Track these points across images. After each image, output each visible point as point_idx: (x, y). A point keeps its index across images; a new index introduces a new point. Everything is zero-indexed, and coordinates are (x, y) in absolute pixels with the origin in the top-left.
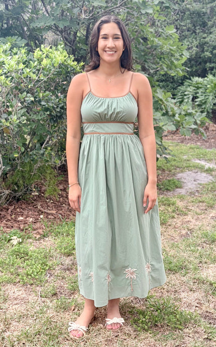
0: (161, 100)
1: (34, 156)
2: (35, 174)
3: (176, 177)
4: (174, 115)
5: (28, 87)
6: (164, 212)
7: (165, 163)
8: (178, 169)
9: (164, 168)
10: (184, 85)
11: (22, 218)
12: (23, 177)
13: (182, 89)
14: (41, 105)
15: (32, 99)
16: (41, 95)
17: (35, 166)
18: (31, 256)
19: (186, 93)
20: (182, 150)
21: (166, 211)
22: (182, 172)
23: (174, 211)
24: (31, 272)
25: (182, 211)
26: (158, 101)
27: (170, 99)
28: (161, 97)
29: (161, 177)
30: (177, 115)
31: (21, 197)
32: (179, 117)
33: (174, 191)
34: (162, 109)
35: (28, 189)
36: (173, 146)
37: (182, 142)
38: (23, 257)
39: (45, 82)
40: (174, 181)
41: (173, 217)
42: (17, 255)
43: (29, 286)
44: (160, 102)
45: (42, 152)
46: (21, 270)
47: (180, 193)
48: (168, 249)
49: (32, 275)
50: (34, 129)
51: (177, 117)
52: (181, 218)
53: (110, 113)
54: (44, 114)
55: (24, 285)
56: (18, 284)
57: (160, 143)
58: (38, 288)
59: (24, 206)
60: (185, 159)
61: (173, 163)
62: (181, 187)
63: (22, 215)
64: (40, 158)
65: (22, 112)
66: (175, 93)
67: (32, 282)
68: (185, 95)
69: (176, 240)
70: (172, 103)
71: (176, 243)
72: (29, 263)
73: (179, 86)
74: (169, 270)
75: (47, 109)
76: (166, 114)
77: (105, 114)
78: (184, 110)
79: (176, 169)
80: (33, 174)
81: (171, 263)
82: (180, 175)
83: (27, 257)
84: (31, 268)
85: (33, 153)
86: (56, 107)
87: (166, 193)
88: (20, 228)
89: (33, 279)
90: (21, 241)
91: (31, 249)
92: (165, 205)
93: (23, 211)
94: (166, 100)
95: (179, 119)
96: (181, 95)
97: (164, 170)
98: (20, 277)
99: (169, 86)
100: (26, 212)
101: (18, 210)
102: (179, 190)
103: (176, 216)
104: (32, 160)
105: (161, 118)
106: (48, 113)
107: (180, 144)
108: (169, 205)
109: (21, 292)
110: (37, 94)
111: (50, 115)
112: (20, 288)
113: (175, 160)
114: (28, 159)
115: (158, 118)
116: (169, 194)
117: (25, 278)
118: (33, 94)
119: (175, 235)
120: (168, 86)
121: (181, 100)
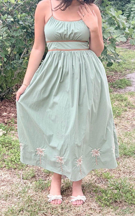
0: (114, 17)
1: (15, 65)
2: (15, 78)
3: (126, 77)
4: (124, 29)
5: (8, 10)
6: (118, 106)
7: (117, 66)
8: (128, 70)
9: (116, 70)
10: (130, 3)
11: (6, 114)
12: (6, 81)
13: (129, 6)
14: (19, 24)
15: (12, 20)
16: (19, 16)
17: (15, 72)
18: (14, 145)
19: (132, 9)
20: (130, 54)
21: (120, 106)
22: (131, 73)
23: (126, 106)
24: (14, 158)
25: (132, 105)
26: (112, 18)
27: (121, 16)
28: (114, 15)
29: (114, 77)
30: (127, 29)
31: (4, 97)
32: (128, 30)
33: (125, 88)
34: (114, 24)
35: (10, 90)
36: (122, 51)
37: (130, 48)
38: (8, 146)
39: (22, 5)
40: (125, 80)
41: (126, 111)
42: (2, 145)
43: (13, 170)
44: (113, 18)
45: (20, 61)
46: (6, 157)
47: (130, 90)
48: (122, 137)
49: (15, 161)
50: (14, 43)
51: (127, 30)
52: (132, 111)
53: (69, 34)
54: (22, 31)
55: (9, 170)
56: (4, 169)
57: (114, 52)
58: (20, 172)
59: (7, 104)
60: (133, 62)
61: (124, 66)
62: (130, 86)
63: (6, 111)
64: (19, 66)
65: (4, 30)
66: (124, 10)
67: (16, 167)
68: (132, 11)
69: (129, 129)
70: (123, 19)
71: (129, 132)
72: (13, 152)
73: (127, 3)
74: (125, 154)
75: (24, 28)
76: (118, 28)
77: (65, 34)
78: (132, 25)
79: (126, 71)
80: (14, 78)
81: (125, 149)
82: (129, 76)
83: (11, 147)
84: (14, 156)
85: (14, 62)
86: (31, 25)
87: (119, 90)
88: (4, 121)
89: (16, 164)
90: (5, 133)
91: (14, 139)
92: (118, 100)
93: (6, 108)
94: (118, 17)
95: (128, 32)
96: (129, 11)
97: (116, 72)
98: (6, 163)
99: (119, 4)
100: (9, 109)
101: (3, 107)
102: (129, 88)
103: (128, 110)
104: (13, 68)
105: (115, 31)
106: (25, 30)
107: (128, 49)
108: (122, 101)
109: (6, 176)
110: (16, 15)
111: (27, 32)
112: (6, 172)
113: (125, 63)
114: (10, 68)
115: (112, 32)
116: (121, 91)
117: (10, 164)
118: (12, 15)
119: (128, 125)
120: (117, 4)
121: (128, 15)
